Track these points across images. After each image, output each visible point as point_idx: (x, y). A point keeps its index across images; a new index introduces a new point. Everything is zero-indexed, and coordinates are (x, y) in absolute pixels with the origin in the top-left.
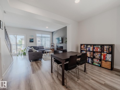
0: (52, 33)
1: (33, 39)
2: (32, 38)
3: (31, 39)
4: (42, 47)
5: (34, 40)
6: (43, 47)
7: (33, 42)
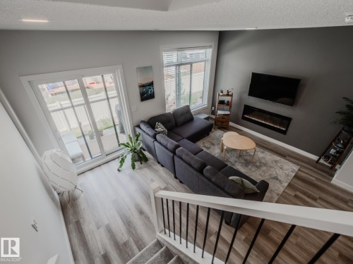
1: (151, 84)
3: (143, 86)
5: (156, 89)
6: (187, 110)
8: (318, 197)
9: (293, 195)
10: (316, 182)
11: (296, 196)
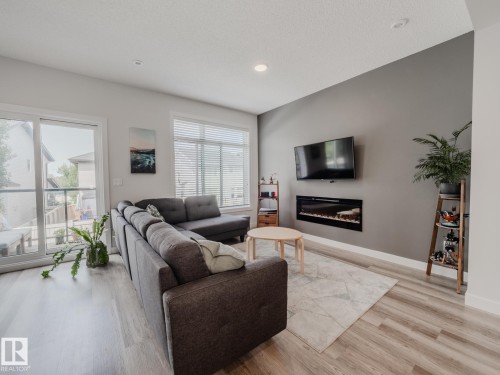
0: (260, 119)
1: (152, 152)
2: (150, 148)
3: (137, 152)
4: (209, 204)
5: (160, 161)
6: (211, 201)
7: (151, 170)
8: (439, 330)
9: (378, 324)
10: (431, 303)
11: (383, 327)
